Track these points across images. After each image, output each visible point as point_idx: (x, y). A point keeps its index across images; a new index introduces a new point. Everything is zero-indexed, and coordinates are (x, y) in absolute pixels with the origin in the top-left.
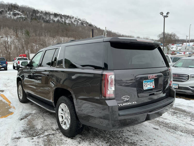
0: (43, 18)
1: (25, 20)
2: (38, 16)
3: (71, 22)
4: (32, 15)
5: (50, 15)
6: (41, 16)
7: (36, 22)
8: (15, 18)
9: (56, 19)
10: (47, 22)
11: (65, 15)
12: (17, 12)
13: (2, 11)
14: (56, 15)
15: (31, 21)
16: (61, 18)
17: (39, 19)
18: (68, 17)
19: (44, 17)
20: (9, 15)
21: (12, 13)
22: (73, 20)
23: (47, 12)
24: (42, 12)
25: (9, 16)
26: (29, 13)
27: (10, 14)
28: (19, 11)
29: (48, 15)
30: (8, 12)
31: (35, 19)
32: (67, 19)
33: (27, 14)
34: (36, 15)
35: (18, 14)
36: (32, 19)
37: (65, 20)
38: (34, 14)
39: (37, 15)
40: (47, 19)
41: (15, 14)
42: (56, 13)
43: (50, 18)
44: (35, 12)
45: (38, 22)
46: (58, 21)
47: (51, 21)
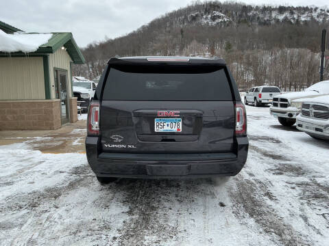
0: (258, 18)
1: (228, 25)
2: (250, 16)
3: (312, 17)
4: (240, 16)
5: (271, 12)
6: (255, 15)
7: (245, 26)
8: (214, 23)
9: (281, 17)
10: (266, 23)
11: (300, 7)
12: (217, 13)
13: (197, 15)
14: (282, 10)
15: (238, 26)
16: (292, 13)
17: (251, 21)
18: (306, 9)
19: (261, 16)
20: (206, 20)
21: (210, 16)
22: (315, 15)
23: (266, 6)
24: (257, 8)
25: (205, 22)
26: (236, 13)
27: (206, 18)
28: (221, 11)
29: (267, 12)
30: (204, 17)
31: (245, 21)
32: (303, 14)
33: (232, 14)
34: (246, 14)
35: (219, 17)
36: (239, 22)
37: (299, 16)
38: (244, 14)
39: (248, 14)
40: (266, 19)
41: (214, 18)
42: (282, 5)
43: (270, 17)
44: (246, 9)
45: (249, 26)
46: (286, 19)
47: (273, 22)
